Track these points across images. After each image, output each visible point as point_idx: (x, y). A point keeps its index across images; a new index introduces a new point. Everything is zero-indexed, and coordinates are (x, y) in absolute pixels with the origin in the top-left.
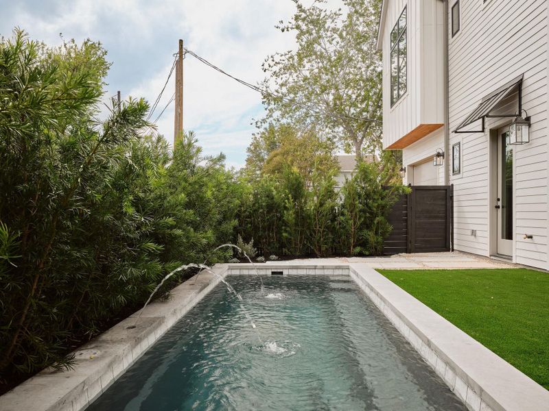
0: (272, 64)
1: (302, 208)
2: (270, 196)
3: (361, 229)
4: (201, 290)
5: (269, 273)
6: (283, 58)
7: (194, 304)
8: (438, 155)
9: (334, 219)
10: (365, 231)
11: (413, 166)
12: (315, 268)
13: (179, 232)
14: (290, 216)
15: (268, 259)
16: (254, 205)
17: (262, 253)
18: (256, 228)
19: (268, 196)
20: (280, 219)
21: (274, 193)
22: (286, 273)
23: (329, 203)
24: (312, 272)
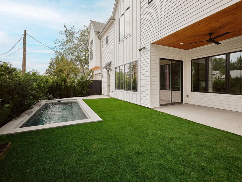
0: (58, 42)
1: (66, 85)
2: (57, 82)
3: (81, 90)
4: (39, 106)
5: (57, 102)
6: (61, 41)
7: (38, 109)
8: (100, 73)
9: (75, 88)
10: (82, 91)
11: (96, 74)
12: (69, 100)
13: (36, 94)
14: (63, 87)
15: (56, 98)
16: (52, 85)
17: (55, 97)
18: (53, 91)
19: (56, 82)
20: (60, 88)
21: (59, 81)
22: (61, 101)
23: (73, 84)
24: (68, 101)
